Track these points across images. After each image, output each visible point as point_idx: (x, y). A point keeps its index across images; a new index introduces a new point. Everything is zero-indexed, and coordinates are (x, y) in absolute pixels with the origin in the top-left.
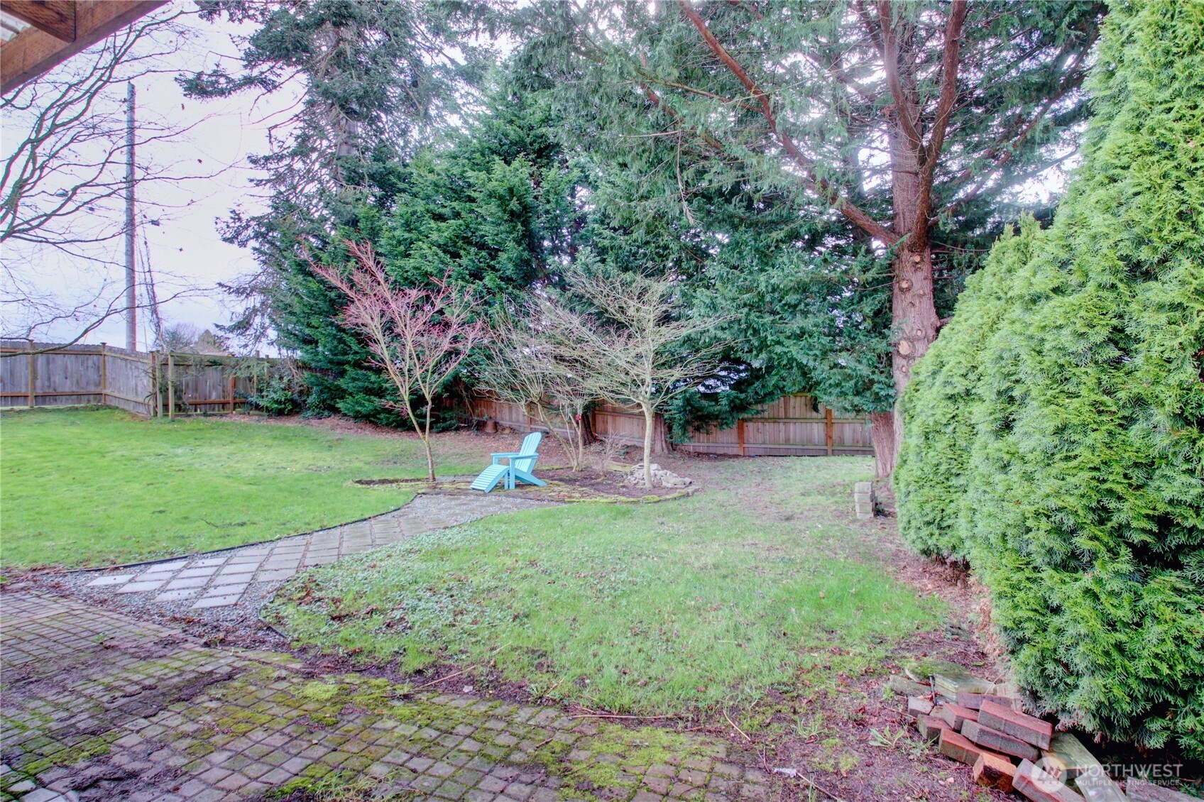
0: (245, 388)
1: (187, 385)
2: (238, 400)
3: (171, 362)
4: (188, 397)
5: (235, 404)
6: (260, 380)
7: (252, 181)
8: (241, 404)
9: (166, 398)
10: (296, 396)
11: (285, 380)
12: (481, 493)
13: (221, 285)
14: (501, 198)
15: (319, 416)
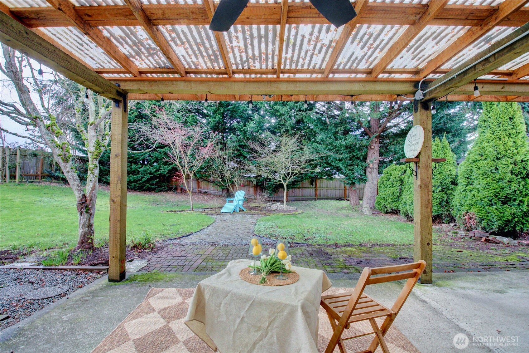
3: (18, 153)
5: (42, 176)
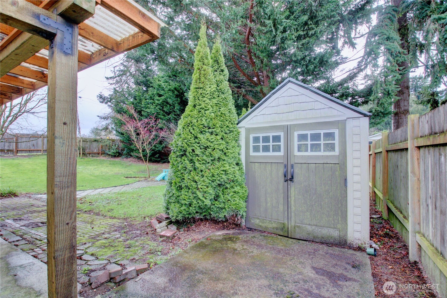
0: (105, 148)
1: (87, 148)
2: (103, 152)
3: (81, 140)
4: (87, 151)
6: (109, 146)
7: (109, 83)
8: (103, 153)
9: (80, 151)
10: (120, 151)
11: (117, 146)
12: (157, 181)
13: (98, 116)
14: (173, 91)
15: (127, 158)
